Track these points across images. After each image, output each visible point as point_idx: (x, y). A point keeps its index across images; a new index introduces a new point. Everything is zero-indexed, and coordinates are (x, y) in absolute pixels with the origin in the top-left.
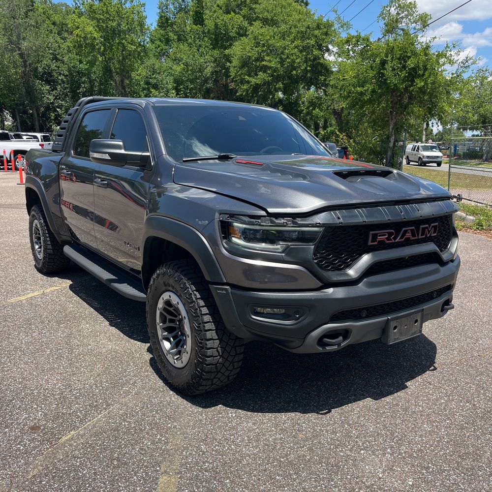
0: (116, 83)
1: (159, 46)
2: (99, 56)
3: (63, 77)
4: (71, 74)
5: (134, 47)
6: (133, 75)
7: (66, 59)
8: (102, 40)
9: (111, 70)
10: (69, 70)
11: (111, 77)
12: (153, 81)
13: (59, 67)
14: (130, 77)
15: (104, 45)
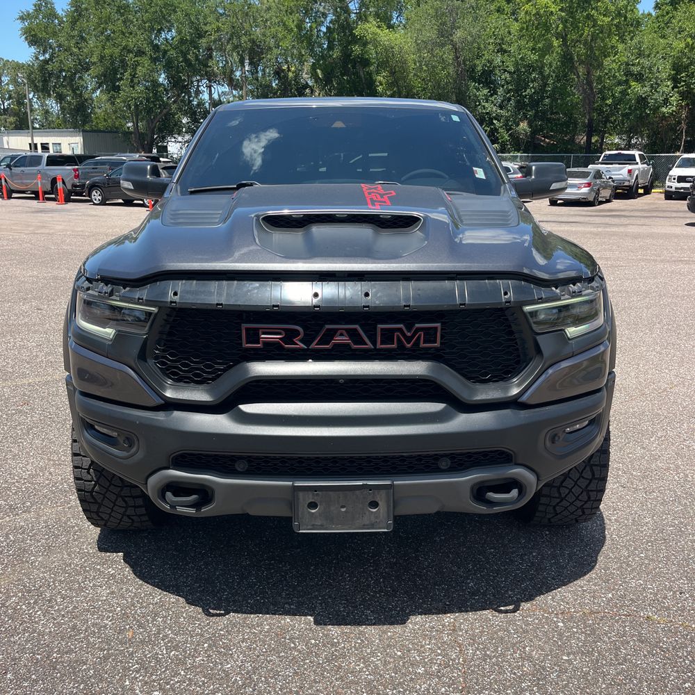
0: (578, 77)
1: (668, 13)
2: (554, 39)
3: (508, 75)
4: (518, 70)
5: (607, 19)
6: (605, 63)
7: (512, 49)
8: (563, 14)
9: (572, 59)
10: (516, 64)
11: (573, 69)
12: (635, 69)
13: (503, 62)
14: (600, 66)
15: (565, 21)
